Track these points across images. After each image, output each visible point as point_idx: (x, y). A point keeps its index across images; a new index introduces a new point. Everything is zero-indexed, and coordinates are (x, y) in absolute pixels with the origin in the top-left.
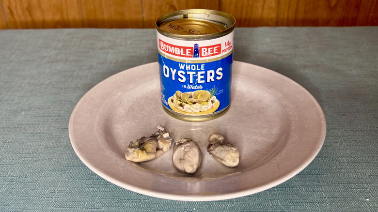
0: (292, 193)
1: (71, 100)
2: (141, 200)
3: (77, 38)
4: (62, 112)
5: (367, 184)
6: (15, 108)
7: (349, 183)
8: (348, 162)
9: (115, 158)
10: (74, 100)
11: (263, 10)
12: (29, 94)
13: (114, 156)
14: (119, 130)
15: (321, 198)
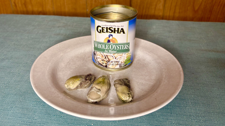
0: (154, 119)
1: (35, 55)
2: (61, 116)
3: (47, 21)
4: (29, 61)
5: (202, 117)
6: (3, 57)
7: (190, 116)
8: (192, 103)
9: (57, 93)
10: (37, 55)
11: (155, 10)
12: (13, 50)
13: (56, 92)
14: (61, 76)
15: (171, 123)
